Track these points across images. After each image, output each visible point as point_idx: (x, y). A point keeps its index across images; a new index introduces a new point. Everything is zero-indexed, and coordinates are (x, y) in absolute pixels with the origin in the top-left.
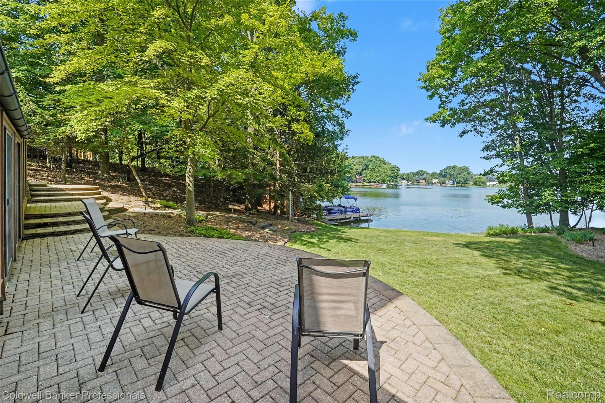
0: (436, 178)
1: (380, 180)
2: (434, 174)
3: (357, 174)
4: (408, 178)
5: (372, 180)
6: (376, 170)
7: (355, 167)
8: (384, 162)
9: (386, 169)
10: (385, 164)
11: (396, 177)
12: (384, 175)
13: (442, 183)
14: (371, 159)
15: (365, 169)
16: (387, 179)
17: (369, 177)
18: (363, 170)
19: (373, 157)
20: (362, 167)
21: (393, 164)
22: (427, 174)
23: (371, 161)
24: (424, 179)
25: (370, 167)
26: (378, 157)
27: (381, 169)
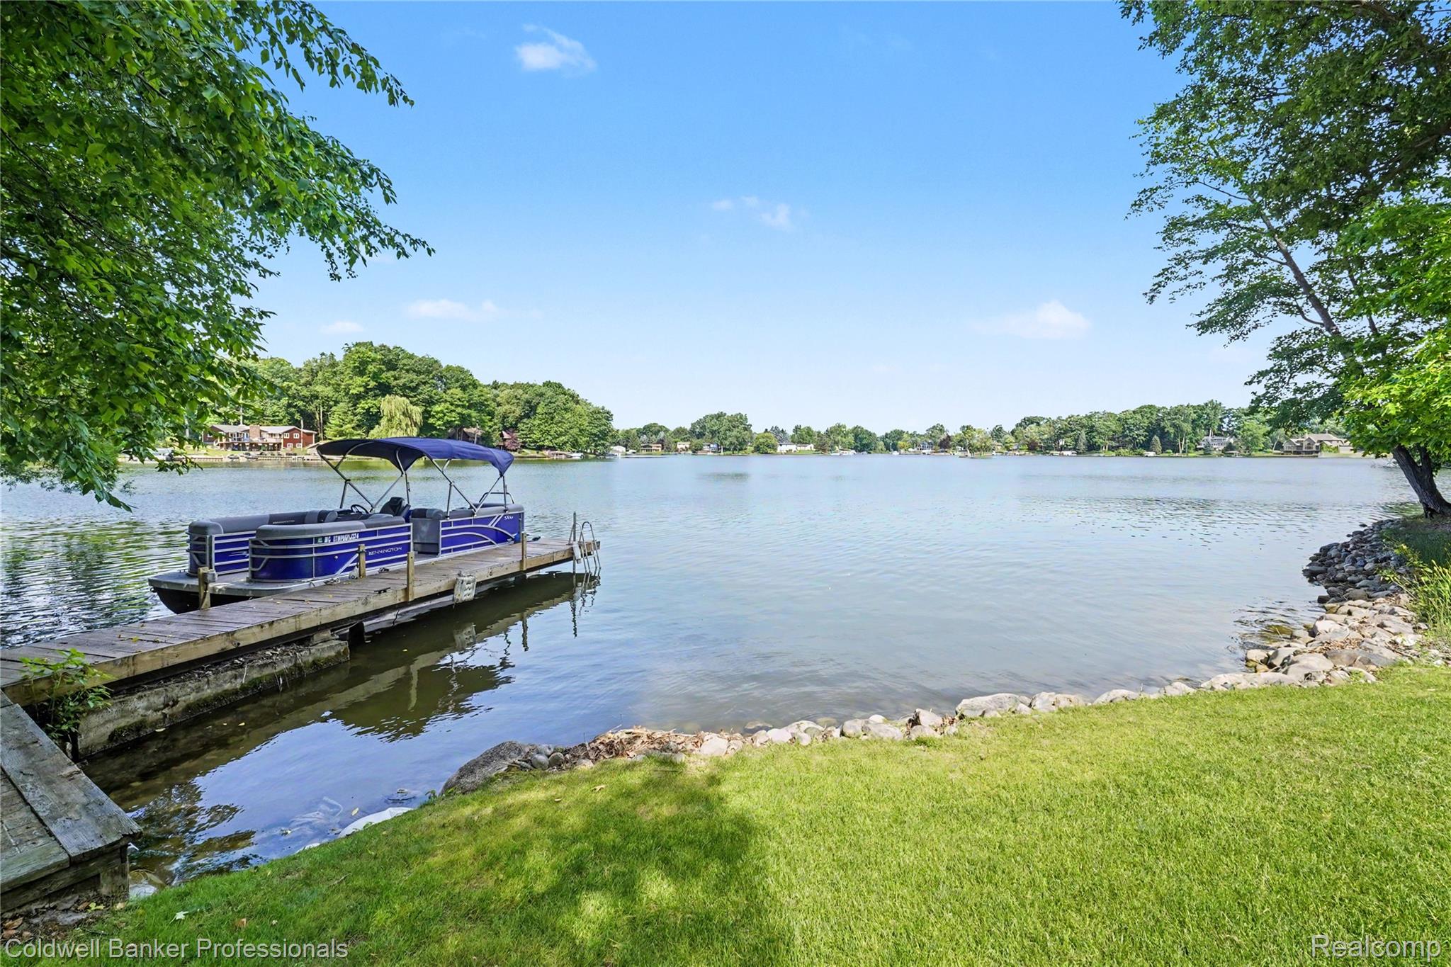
0: (683, 440)
1: (565, 443)
2: (680, 432)
3: (505, 429)
4: (630, 440)
5: (547, 443)
6: (557, 418)
7: (501, 410)
8: (574, 398)
9: (581, 416)
10: (577, 402)
11: (604, 435)
12: (576, 430)
13: (696, 450)
14: (543, 390)
15: (528, 416)
16: (583, 440)
17: (537, 435)
18: (521, 418)
19: (548, 384)
20: (518, 412)
21: (597, 403)
22: (667, 431)
23: (541, 395)
24: (661, 442)
25: (539, 410)
26: (560, 386)
27: (568, 416)
